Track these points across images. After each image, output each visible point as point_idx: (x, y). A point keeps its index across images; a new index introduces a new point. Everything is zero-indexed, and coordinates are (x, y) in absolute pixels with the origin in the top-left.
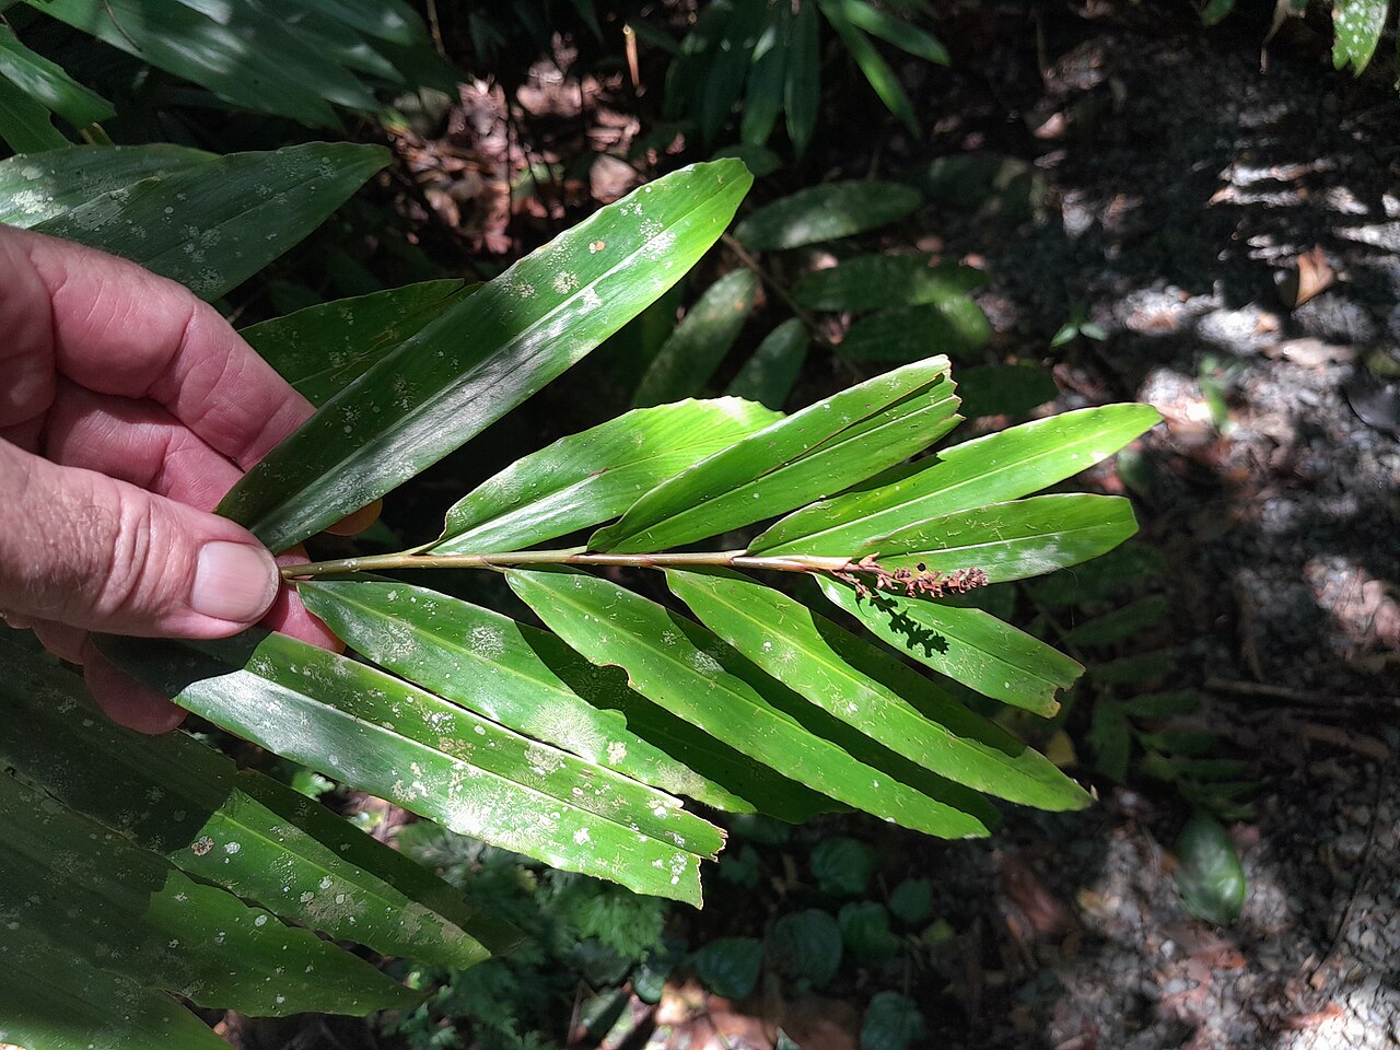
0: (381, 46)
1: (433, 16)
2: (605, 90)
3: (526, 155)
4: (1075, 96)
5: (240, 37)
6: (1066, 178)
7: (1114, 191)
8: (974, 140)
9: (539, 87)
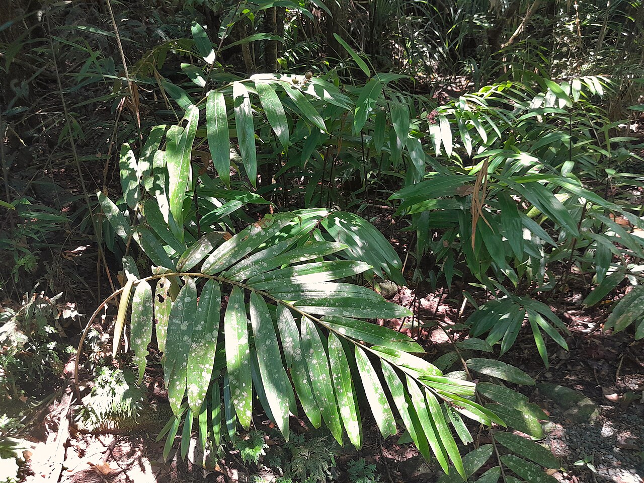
0: (390, 266)
1: (404, 265)
2: (451, 311)
3: (413, 317)
4: (626, 390)
5: (362, 252)
6: (608, 416)
7: (627, 429)
8: (580, 387)
9: (429, 300)
